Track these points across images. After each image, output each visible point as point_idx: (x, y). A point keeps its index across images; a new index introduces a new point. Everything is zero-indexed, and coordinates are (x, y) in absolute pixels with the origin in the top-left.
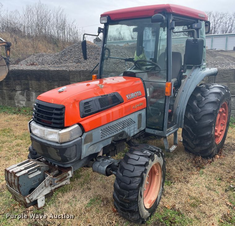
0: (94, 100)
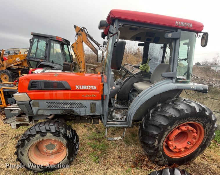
0: (40, 82)
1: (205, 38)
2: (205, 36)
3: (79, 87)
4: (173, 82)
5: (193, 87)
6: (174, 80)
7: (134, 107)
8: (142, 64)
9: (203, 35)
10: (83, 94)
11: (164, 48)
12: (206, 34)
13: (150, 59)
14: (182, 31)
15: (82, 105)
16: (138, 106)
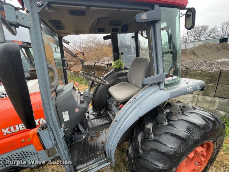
1: (191, 15)
2: (190, 13)
3: (10, 130)
4: (161, 88)
5: (189, 90)
6: (162, 86)
7: (113, 139)
8: (115, 61)
9: (187, 12)
10: (22, 138)
11: (136, 38)
12: (192, 10)
13: (122, 54)
14: (161, 8)
15: (28, 154)
16: (118, 137)
